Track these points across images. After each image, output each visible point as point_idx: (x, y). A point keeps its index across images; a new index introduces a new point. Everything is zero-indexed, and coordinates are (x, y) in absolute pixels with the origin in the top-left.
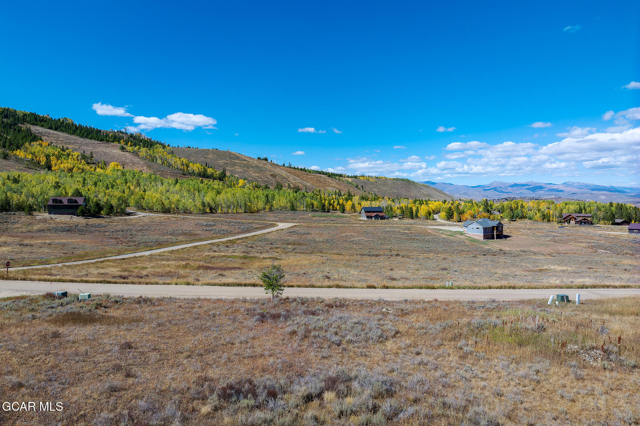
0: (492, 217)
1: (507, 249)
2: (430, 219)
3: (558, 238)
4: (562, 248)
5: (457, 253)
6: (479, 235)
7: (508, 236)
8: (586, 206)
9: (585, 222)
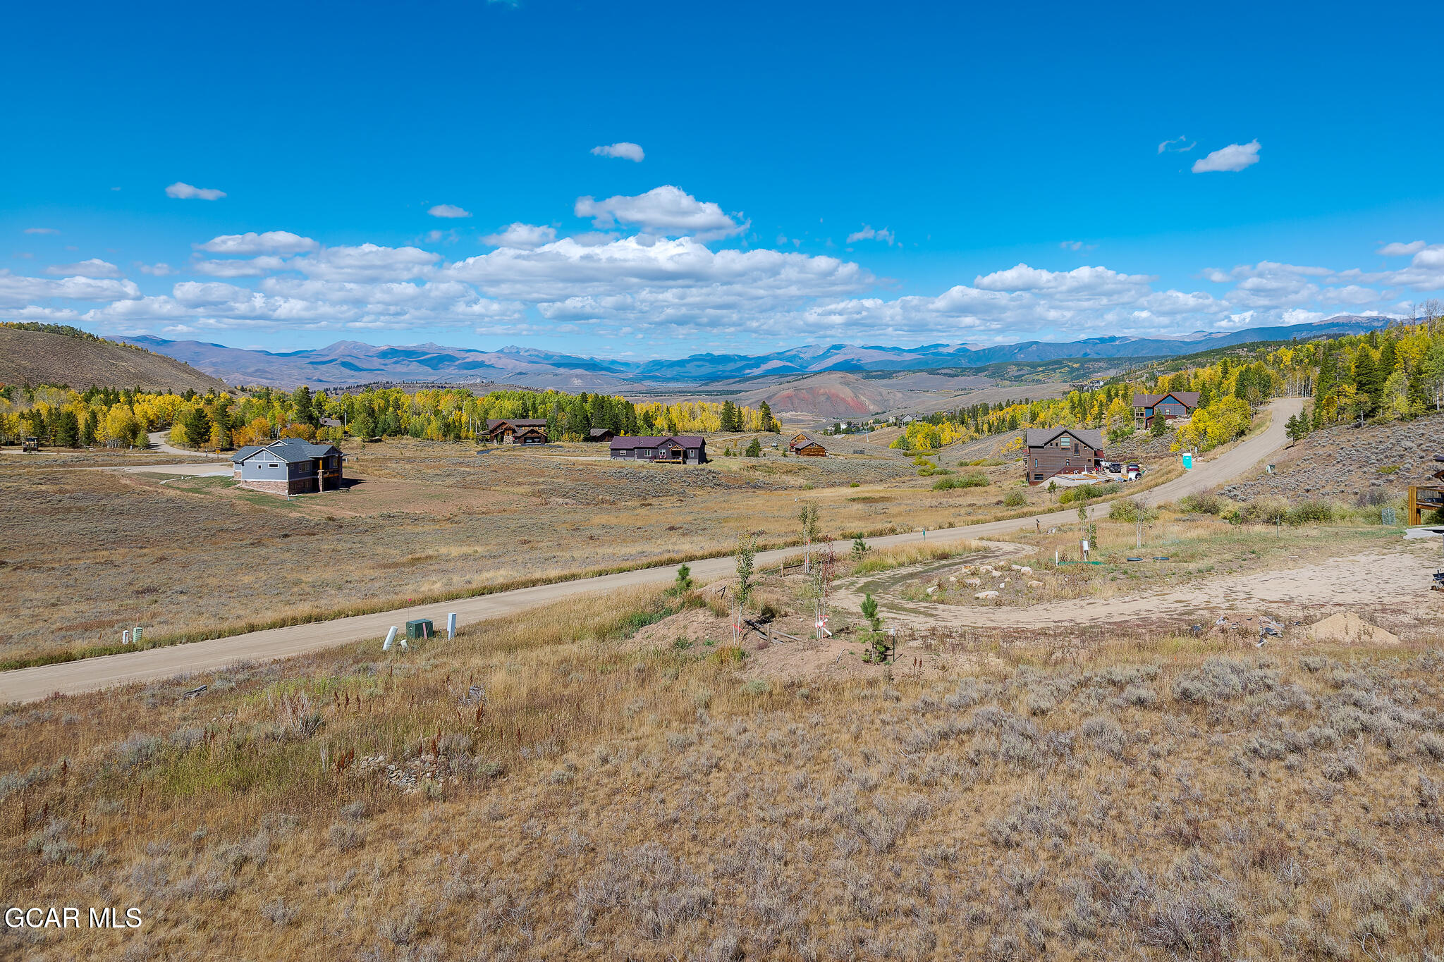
0: (319, 434)
1: (345, 513)
2: (134, 447)
3: (472, 477)
4: (477, 501)
5: (205, 538)
6: (276, 485)
7: (355, 482)
8: (537, 402)
9: (533, 439)
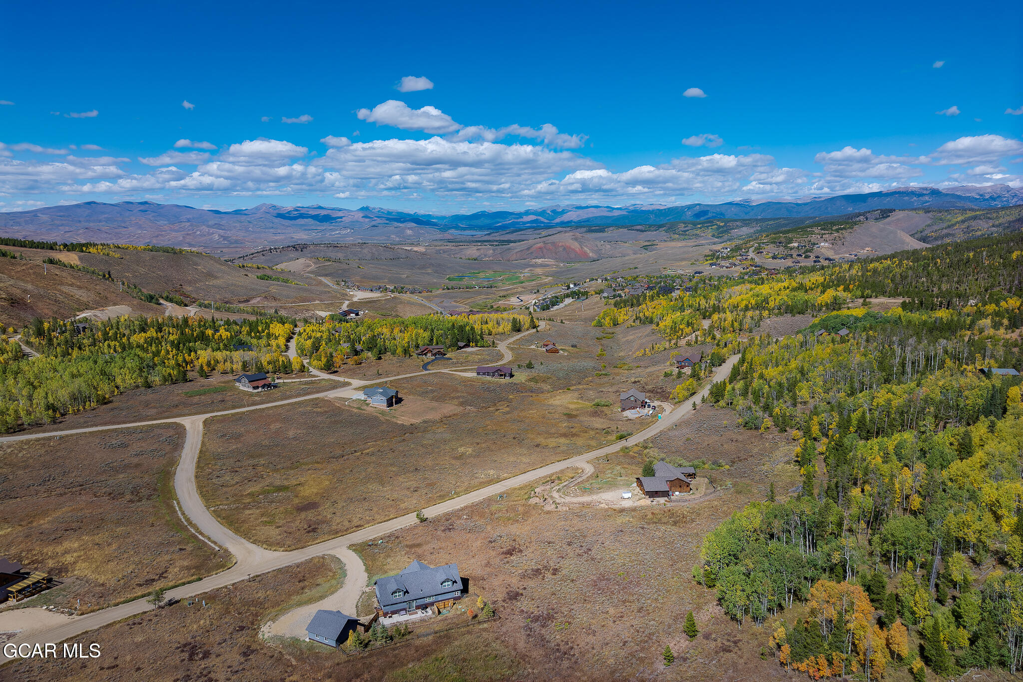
6: (383, 405)
7: (402, 400)
9: (439, 354)
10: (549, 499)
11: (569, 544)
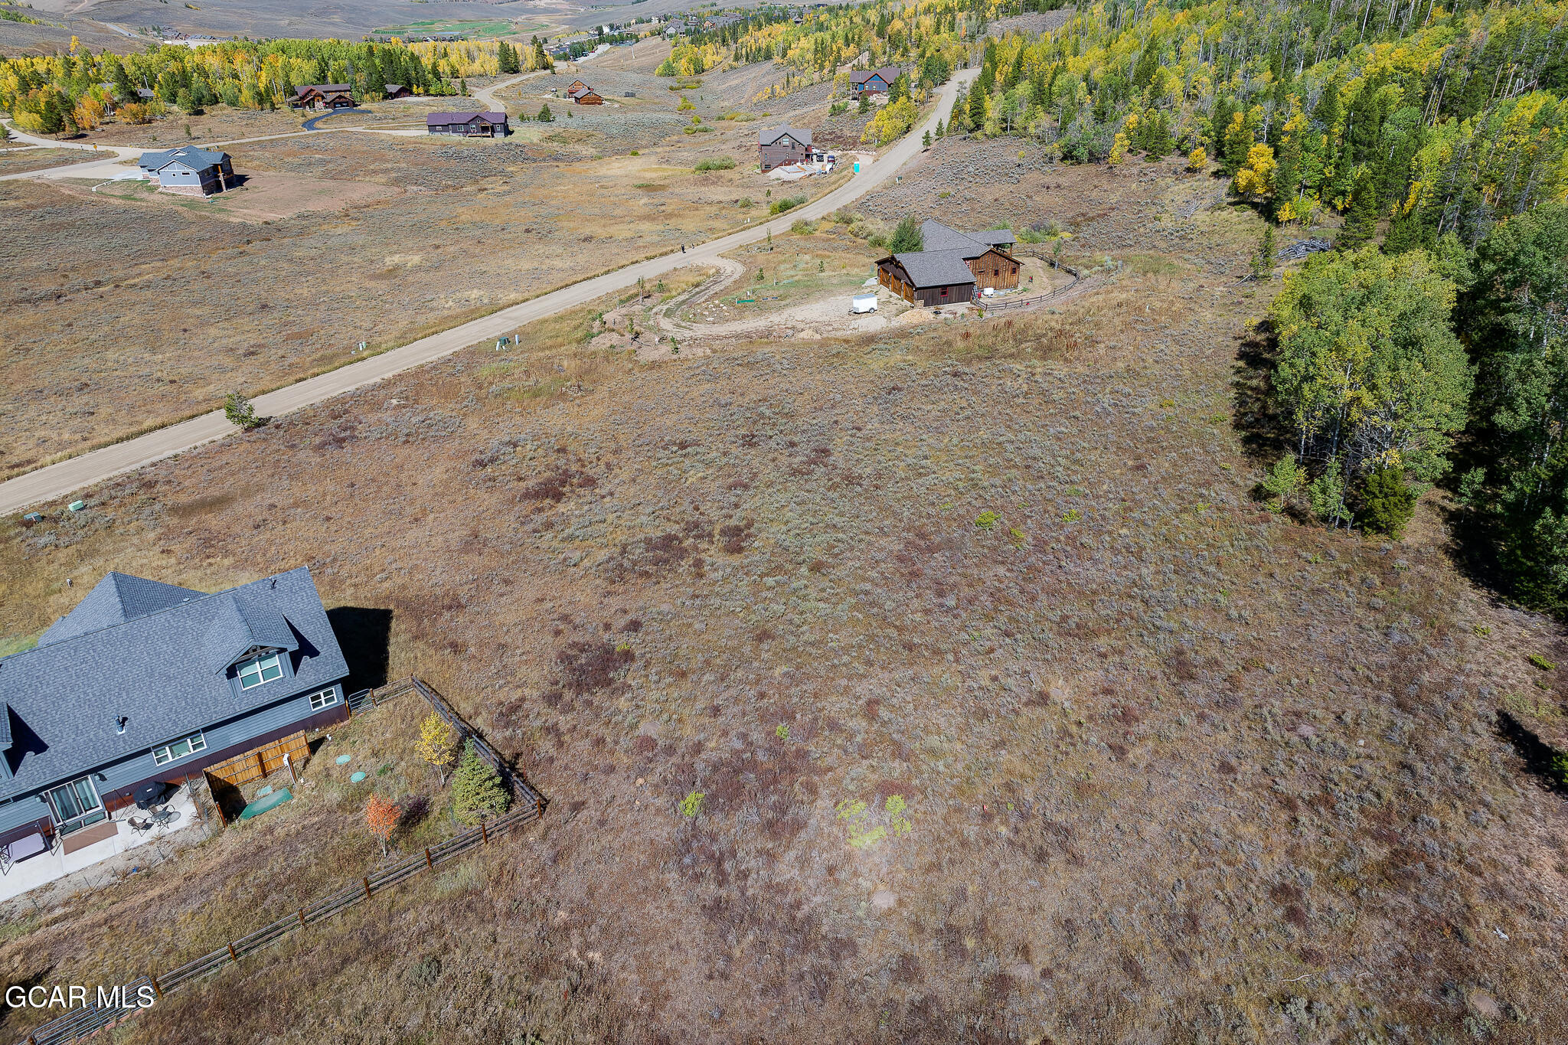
6: (192, 188)
7: (245, 178)
9: (341, 103)
10: (647, 335)
11: (750, 441)
